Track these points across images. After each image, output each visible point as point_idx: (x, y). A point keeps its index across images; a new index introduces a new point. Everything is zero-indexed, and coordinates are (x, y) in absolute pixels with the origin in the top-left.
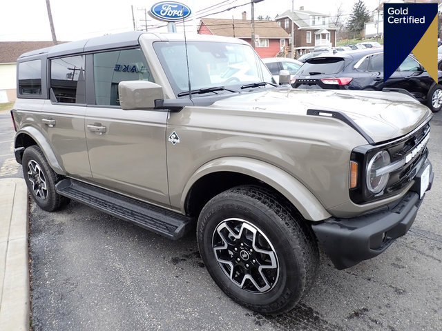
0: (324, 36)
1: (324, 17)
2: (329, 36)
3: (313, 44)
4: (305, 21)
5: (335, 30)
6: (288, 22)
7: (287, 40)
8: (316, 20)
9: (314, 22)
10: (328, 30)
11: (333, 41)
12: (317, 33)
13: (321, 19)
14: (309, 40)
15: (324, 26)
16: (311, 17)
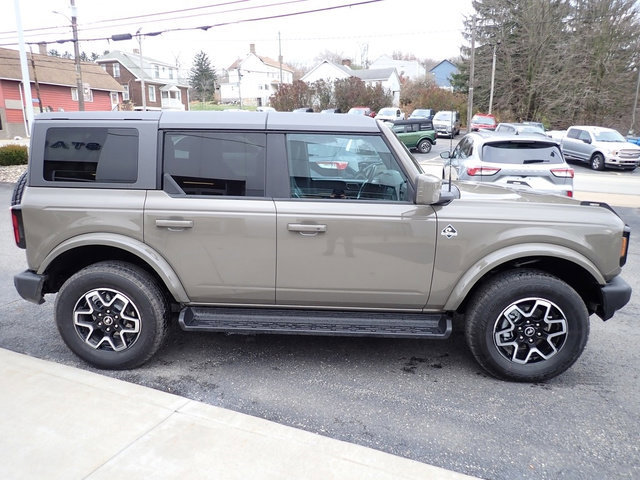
0: (173, 95)
1: (171, 69)
2: (179, 94)
3: (158, 104)
4: (145, 70)
5: (187, 89)
6: (118, 69)
7: (120, 94)
8: (161, 71)
9: (157, 74)
10: (179, 87)
11: (185, 102)
12: (163, 89)
13: (167, 72)
14: (152, 98)
15: (171, 81)
16: (153, 66)
